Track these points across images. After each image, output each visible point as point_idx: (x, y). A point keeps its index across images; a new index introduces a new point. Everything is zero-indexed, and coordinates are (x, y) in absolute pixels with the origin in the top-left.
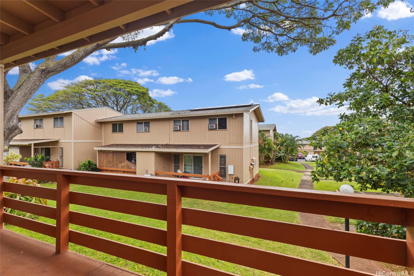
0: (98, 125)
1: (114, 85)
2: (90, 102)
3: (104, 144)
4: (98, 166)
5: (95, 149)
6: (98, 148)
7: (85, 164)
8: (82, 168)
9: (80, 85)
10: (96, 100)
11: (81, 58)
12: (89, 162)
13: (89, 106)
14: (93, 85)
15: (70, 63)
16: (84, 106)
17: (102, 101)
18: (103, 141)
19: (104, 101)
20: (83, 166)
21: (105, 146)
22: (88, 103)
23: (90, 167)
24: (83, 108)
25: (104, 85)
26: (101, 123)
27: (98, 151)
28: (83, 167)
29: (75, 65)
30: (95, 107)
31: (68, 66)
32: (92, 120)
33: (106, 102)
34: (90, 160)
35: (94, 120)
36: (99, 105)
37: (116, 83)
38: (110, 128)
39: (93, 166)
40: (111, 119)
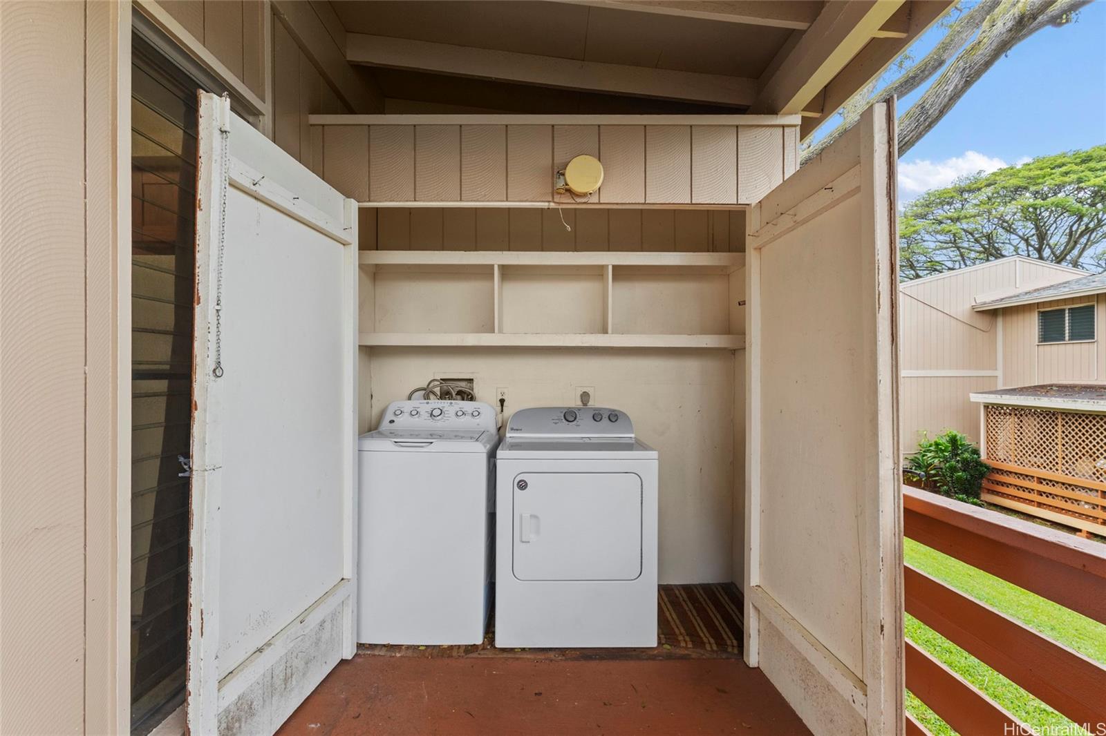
0: (981, 322)
1: (1033, 180)
2: (937, 259)
3: (1005, 384)
4: (983, 457)
5: (973, 399)
6: (986, 395)
7: (937, 444)
8: (929, 455)
9: (910, 214)
10: (958, 248)
11: (950, 100)
12: (953, 440)
13: (934, 268)
14: (949, 204)
15: (915, 132)
16: (920, 273)
17: (983, 246)
18: (999, 373)
19: (989, 243)
20: (932, 448)
21: (1012, 390)
22: (932, 261)
23: (957, 455)
24: (918, 276)
25: (989, 191)
26: (993, 314)
27: (986, 407)
28: (930, 451)
29: (927, 131)
30: (953, 269)
31: (906, 143)
32: (962, 308)
33: (994, 247)
34: (954, 433)
35: (967, 307)
36: (968, 263)
37: (1039, 172)
38: (1032, 325)
39: (966, 455)
40: (1036, 294)
